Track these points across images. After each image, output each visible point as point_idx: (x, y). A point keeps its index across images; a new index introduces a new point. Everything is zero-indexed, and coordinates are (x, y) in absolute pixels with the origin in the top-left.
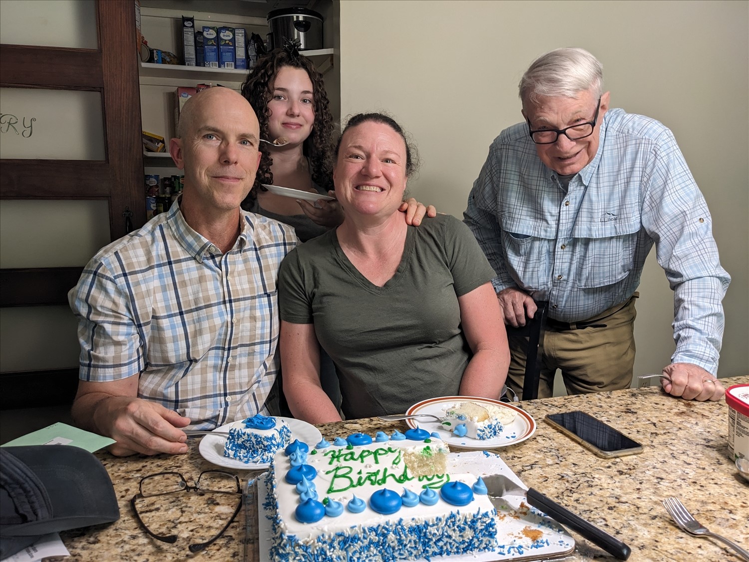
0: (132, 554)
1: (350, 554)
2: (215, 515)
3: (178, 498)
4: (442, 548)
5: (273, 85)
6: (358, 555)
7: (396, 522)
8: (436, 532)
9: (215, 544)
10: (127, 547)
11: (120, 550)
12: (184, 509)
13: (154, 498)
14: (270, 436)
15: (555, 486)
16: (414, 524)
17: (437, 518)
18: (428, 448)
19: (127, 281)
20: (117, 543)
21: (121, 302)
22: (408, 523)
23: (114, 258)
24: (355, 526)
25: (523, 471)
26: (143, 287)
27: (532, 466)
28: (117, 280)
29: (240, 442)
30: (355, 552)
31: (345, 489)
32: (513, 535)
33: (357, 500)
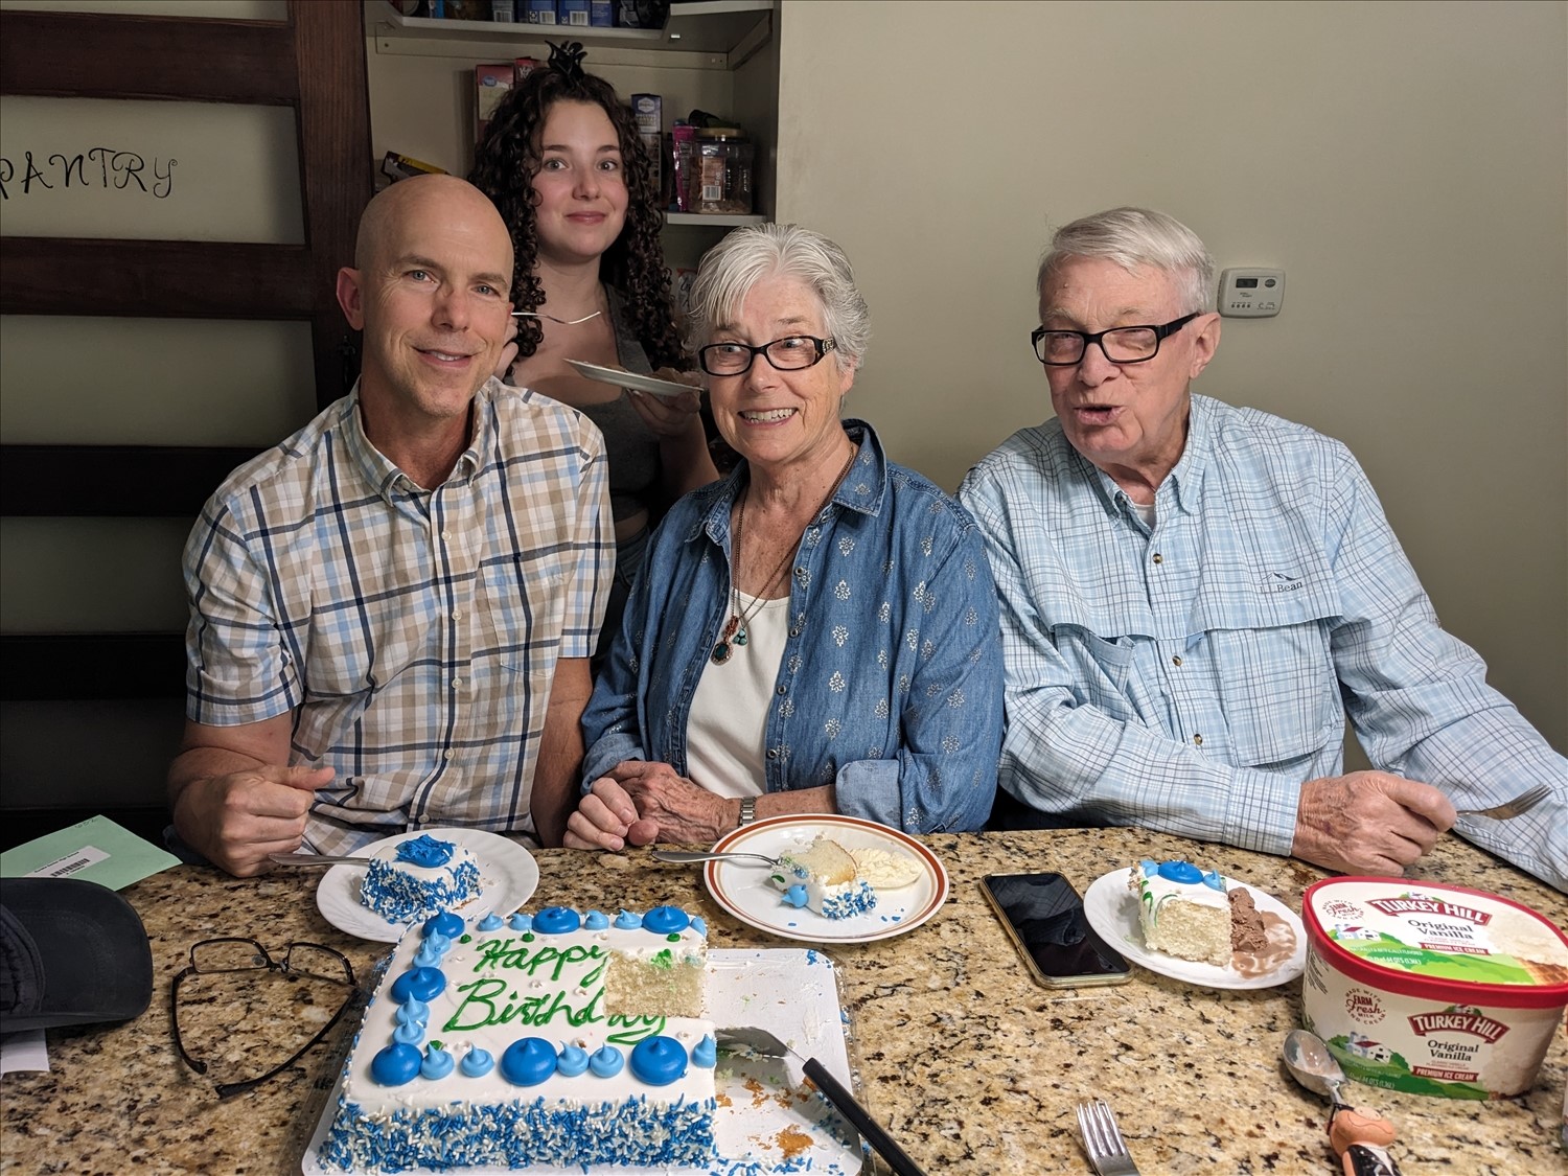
0: (141, 1082)
1: (449, 1146)
2: (296, 1024)
3: (252, 981)
4: (614, 1151)
5: (541, 142)
6: (461, 1149)
7: (532, 1102)
8: (600, 1126)
9: (272, 1082)
10: (138, 1067)
11: (125, 1072)
12: (253, 1006)
13: (215, 977)
14: (433, 880)
15: (913, 1039)
16: (562, 1109)
17: (605, 1104)
18: (667, 953)
19: (267, 545)
20: (126, 1058)
21: (255, 583)
22: (552, 1106)
23: (247, 498)
24: (459, 1103)
25: (872, 997)
26: (294, 557)
27: (894, 990)
28: (250, 543)
29: (385, 884)
30: (457, 1144)
31: (474, 1027)
32: (757, 1139)
33: (477, 1054)
